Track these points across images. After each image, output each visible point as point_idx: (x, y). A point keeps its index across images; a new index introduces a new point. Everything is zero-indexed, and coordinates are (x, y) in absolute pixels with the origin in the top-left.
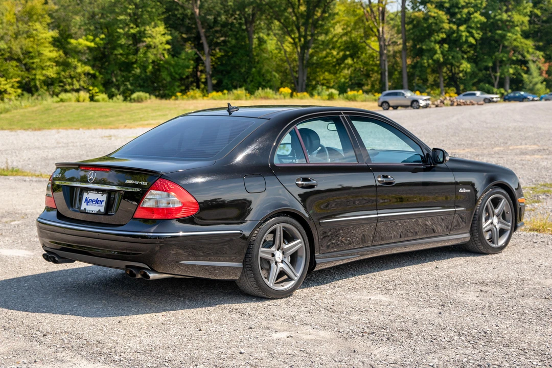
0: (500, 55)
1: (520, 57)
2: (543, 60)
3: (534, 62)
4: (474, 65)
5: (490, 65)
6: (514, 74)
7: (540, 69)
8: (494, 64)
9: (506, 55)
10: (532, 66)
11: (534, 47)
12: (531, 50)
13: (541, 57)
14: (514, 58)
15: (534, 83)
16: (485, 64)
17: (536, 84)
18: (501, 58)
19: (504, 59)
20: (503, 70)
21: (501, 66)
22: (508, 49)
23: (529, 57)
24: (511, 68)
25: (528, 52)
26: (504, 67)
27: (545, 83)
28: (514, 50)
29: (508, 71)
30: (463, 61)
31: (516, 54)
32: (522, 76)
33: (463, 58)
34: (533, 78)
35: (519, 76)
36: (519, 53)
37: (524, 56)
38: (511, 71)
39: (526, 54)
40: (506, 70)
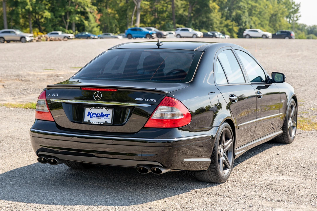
0: (69, 8)
1: (82, 10)
2: (97, 12)
3: (91, 13)
4: (53, 14)
5: (63, 14)
6: (78, 21)
7: (95, 18)
8: (66, 13)
9: (73, 8)
10: (90, 16)
11: (91, 3)
12: (89, 5)
13: (95, 10)
14: (79, 10)
15: (92, 27)
16: (60, 13)
17: (93, 27)
18: (70, 10)
19: (72, 10)
20: (72, 18)
21: (70, 15)
22: (74, 4)
23: (88, 10)
24: (77, 16)
25: (87, 6)
26: (72, 16)
27: (99, 27)
28: (78, 5)
29: (75, 19)
30: (45, 11)
31: (80, 8)
32: (84, 22)
33: (46, 9)
34: (91, 23)
35: (82, 22)
36: (82, 7)
37: (85, 9)
38: (77, 19)
39: (86, 8)
40: (73, 18)
